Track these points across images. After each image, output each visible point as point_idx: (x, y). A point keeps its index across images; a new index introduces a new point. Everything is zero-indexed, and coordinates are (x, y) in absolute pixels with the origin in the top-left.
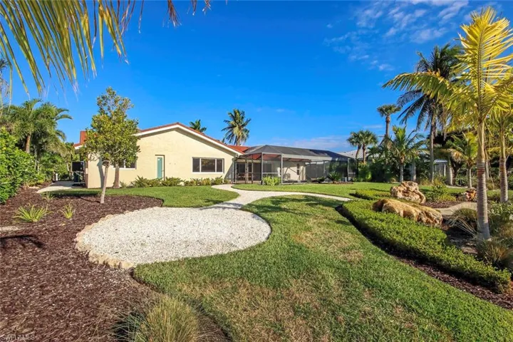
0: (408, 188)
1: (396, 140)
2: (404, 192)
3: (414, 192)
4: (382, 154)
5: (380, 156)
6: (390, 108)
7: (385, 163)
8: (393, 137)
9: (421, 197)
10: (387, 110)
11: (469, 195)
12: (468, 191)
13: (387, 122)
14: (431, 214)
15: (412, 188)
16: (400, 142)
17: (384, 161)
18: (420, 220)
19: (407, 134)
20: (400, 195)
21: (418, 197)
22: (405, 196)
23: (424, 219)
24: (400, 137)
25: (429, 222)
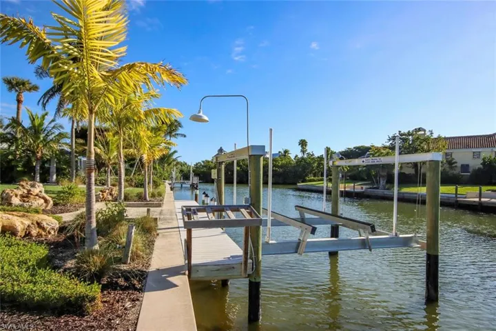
0: (29, 191)
1: (30, 128)
2: (22, 196)
3: (37, 195)
4: (12, 143)
5: (10, 146)
6: (23, 84)
7: (15, 157)
8: (27, 123)
9: (46, 201)
10: (18, 84)
11: (103, 195)
12: (101, 191)
13: (19, 101)
14: (44, 224)
15: (36, 191)
16: (36, 130)
17: (13, 153)
18: (28, 235)
19: (46, 123)
20: (16, 201)
21: (42, 201)
22: (24, 201)
23: (34, 232)
24: (36, 124)
25: (41, 235)
